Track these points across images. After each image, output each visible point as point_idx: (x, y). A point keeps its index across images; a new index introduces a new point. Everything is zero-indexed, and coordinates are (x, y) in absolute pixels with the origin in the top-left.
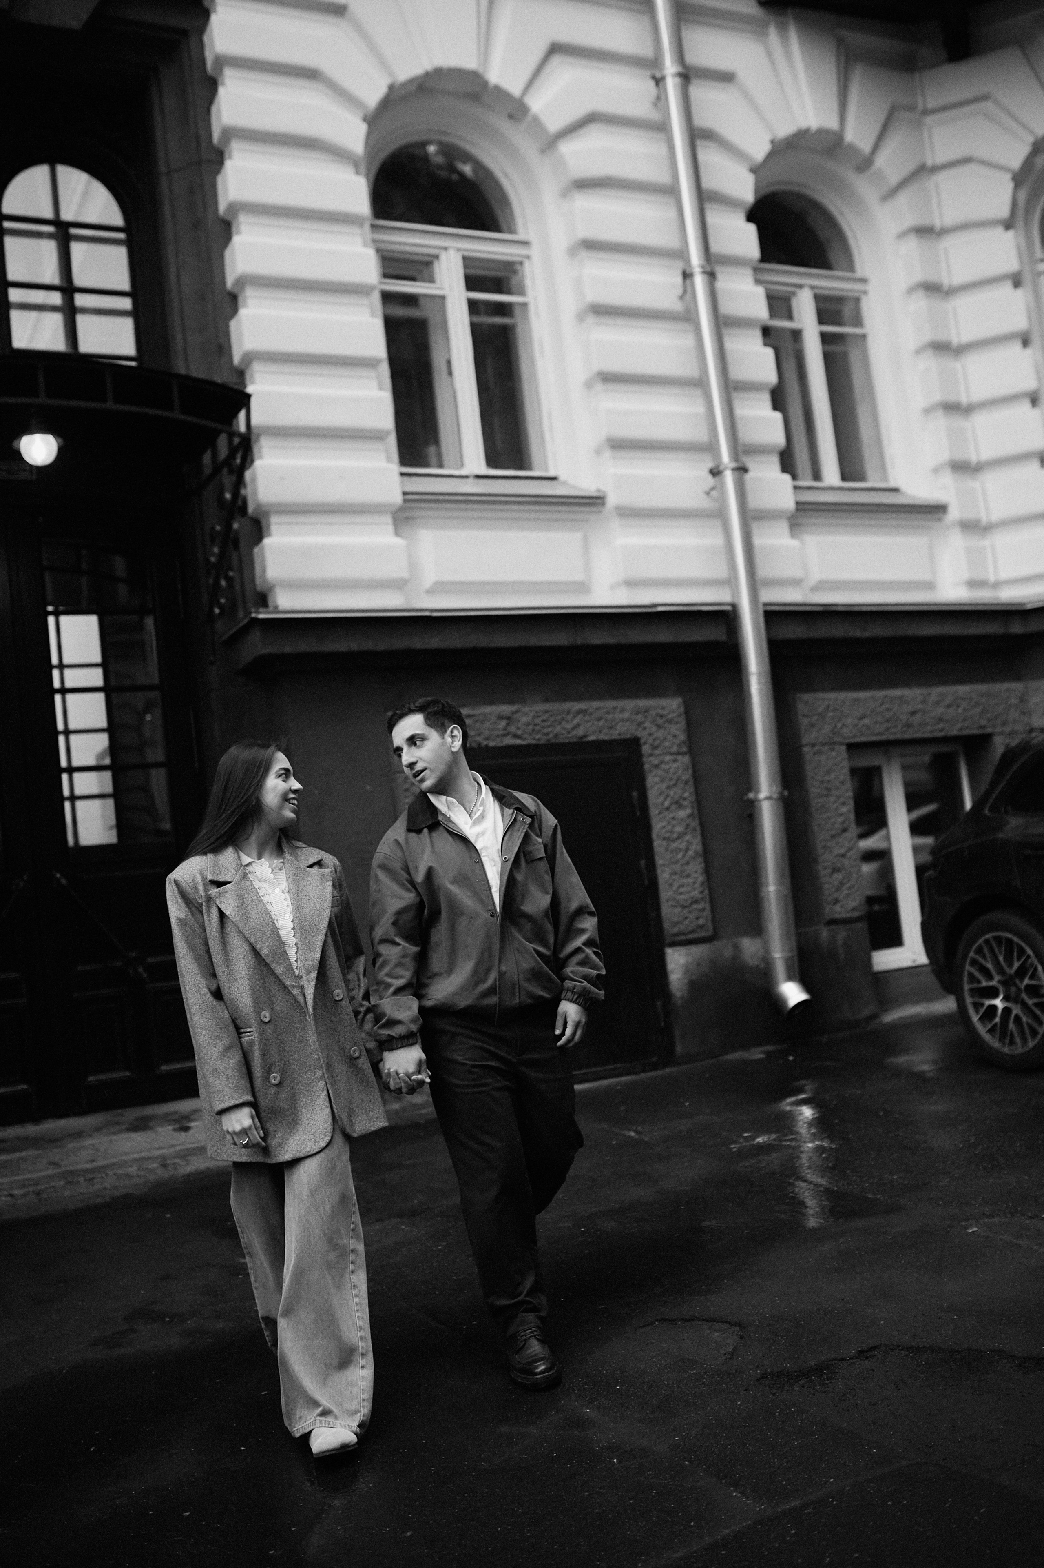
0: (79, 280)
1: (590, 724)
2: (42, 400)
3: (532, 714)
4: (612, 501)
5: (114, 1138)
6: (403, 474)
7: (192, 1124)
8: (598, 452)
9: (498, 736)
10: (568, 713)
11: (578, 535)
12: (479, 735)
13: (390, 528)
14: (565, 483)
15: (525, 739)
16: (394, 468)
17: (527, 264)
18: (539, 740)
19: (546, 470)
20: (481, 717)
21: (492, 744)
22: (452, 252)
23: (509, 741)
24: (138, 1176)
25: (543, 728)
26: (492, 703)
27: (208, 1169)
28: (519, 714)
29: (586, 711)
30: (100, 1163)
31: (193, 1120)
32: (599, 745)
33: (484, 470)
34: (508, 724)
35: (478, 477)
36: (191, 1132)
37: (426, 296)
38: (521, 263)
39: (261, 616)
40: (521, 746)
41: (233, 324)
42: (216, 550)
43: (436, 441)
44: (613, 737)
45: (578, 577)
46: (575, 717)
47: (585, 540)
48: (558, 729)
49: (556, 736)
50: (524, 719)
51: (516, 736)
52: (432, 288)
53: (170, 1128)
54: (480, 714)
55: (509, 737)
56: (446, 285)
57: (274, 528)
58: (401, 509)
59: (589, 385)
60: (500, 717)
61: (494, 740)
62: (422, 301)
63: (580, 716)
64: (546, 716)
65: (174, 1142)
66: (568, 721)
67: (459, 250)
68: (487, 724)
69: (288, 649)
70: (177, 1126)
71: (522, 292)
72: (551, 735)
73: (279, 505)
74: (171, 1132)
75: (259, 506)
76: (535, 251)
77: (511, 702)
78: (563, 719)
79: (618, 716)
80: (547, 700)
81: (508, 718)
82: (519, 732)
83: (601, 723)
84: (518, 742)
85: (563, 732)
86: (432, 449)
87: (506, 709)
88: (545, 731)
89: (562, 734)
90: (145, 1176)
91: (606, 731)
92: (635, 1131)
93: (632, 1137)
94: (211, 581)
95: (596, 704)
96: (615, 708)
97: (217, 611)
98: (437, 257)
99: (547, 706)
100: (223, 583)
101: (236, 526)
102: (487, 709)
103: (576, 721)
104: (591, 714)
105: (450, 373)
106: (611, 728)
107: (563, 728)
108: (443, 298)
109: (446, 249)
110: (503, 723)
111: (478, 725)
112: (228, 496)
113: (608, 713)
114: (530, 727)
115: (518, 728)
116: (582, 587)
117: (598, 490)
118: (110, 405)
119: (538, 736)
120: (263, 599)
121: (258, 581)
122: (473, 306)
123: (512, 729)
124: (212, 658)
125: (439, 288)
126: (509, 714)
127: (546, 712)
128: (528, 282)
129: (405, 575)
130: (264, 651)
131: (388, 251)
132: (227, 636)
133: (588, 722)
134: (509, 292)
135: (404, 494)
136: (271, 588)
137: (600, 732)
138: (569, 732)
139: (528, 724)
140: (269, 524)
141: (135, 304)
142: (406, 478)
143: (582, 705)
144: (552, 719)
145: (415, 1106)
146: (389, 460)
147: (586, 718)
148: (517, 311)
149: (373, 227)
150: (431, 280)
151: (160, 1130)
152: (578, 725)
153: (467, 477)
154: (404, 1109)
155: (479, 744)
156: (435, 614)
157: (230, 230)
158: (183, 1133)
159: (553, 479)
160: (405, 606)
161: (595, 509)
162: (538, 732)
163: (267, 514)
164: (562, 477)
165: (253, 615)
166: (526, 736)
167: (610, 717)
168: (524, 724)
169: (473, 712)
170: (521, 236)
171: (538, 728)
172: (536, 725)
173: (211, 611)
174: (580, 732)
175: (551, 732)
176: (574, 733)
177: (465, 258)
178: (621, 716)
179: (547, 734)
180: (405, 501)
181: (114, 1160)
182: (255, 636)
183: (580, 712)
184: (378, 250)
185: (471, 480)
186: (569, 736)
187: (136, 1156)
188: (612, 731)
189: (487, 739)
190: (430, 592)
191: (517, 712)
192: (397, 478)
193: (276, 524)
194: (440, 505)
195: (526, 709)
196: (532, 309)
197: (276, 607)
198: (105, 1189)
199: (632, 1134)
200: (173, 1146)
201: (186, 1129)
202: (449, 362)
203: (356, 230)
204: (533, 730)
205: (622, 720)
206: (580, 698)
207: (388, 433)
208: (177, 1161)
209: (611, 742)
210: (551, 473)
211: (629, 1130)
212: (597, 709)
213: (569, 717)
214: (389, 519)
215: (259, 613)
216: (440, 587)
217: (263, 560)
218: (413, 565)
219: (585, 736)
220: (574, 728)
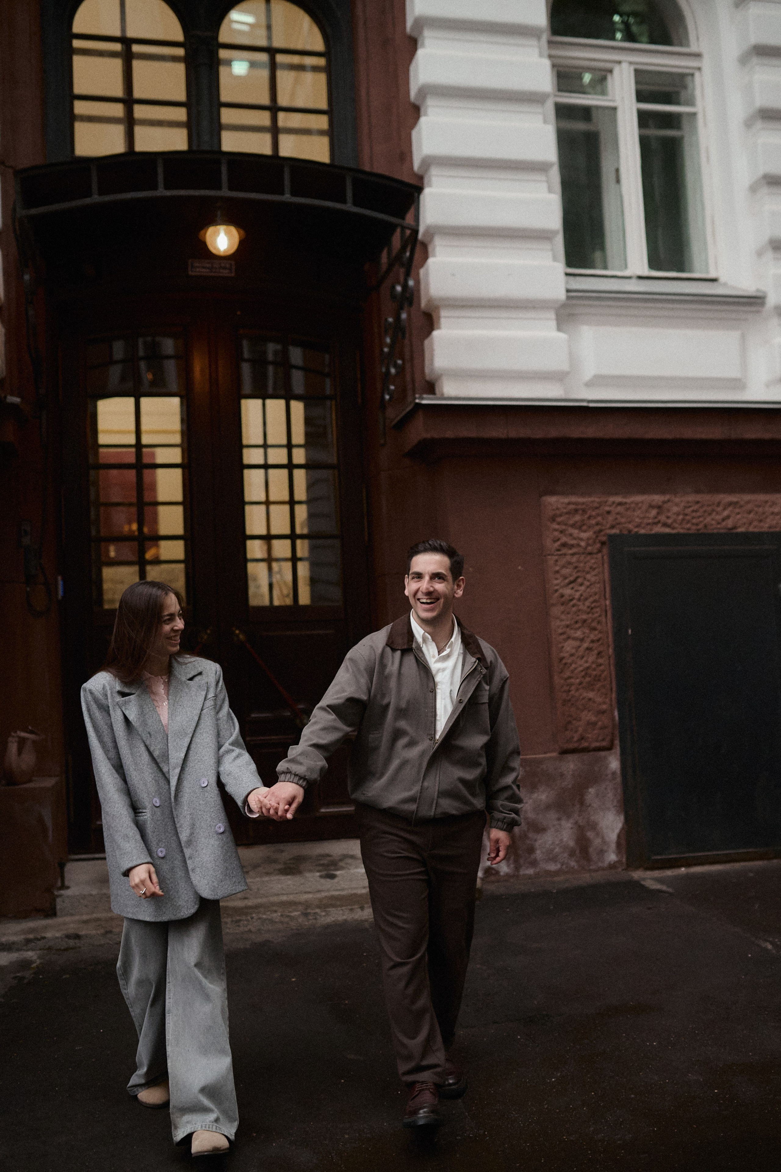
0: (283, 101)
1: (739, 516)
2: (225, 192)
3: (683, 504)
4: (772, 301)
5: (267, 879)
6: (567, 274)
7: (338, 873)
8: (760, 254)
9: (648, 524)
10: (719, 504)
11: (735, 335)
12: (630, 522)
13: (553, 324)
14: (725, 285)
15: (674, 528)
16: (560, 267)
17: (697, 74)
18: (689, 529)
19: (707, 272)
20: (633, 505)
21: (642, 531)
22: (625, 65)
23: (659, 529)
24: (282, 922)
25: (693, 518)
26: (643, 492)
27: (346, 921)
28: (670, 504)
29: (737, 503)
30: (249, 903)
31: (342, 868)
32: (747, 537)
33: (646, 271)
34: (658, 513)
35: (640, 278)
36: (336, 880)
37: (597, 107)
38: (692, 75)
39: (424, 402)
40: (670, 535)
41: (414, 133)
42: (388, 340)
43: (602, 247)
44: (763, 530)
45: (734, 373)
46: (724, 509)
47: (743, 337)
48: (708, 520)
49: (705, 526)
50: (675, 509)
51: (665, 525)
52: (604, 100)
53: (318, 874)
54: (632, 503)
55: (660, 525)
56: (618, 98)
57: (443, 321)
58: (564, 306)
59: (753, 189)
60: (651, 507)
61: (644, 528)
62: (594, 114)
63: (730, 509)
64: (696, 507)
65: (320, 887)
66: (717, 513)
67: (631, 63)
68: (638, 513)
69: (449, 434)
70: (324, 873)
71: (691, 102)
72: (701, 526)
73: (447, 299)
74: (318, 879)
75: (430, 301)
76: (706, 63)
77: (663, 492)
78: (713, 510)
79: (768, 509)
80: (698, 491)
81: (659, 507)
82: (669, 521)
83: (751, 516)
84: (667, 530)
85: (713, 522)
86: (598, 254)
87: (657, 498)
88: (694, 521)
89: (712, 525)
90: (288, 923)
91: (755, 523)
92: (771, 943)
93: (767, 950)
94: (384, 370)
95: (747, 497)
96: (766, 502)
97: (387, 397)
98: (611, 71)
99: (699, 497)
100: (393, 371)
101: (404, 316)
102: (638, 498)
103: (726, 513)
104: (741, 506)
105: (618, 181)
106: (761, 521)
107: (713, 519)
108: (615, 109)
109: (619, 62)
110: (654, 512)
111: (629, 513)
112: (399, 288)
113: (759, 506)
114: (681, 517)
115: (668, 517)
116: (738, 384)
117: (758, 290)
118: (287, 197)
119: (688, 526)
120: (431, 388)
121: (427, 371)
122: (644, 119)
123: (663, 518)
124: (382, 441)
125: (611, 101)
126: (660, 503)
127: (698, 502)
128: (698, 93)
129: (565, 367)
130: (428, 436)
131: (562, 66)
132: (396, 421)
133: (738, 513)
134: (678, 103)
135: (568, 291)
136: (439, 377)
137: (750, 524)
138: (719, 523)
139: (678, 514)
140: (439, 317)
141: (331, 122)
142: (572, 278)
143: (733, 498)
144: (702, 510)
145: (548, 873)
146: (555, 259)
147: (737, 510)
148: (685, 122)
149: (550, 43)
150: (604, 92)
151: (308, 875)
152: (728, 517)
153: (629, 278)
154: (537, 875)
155: (630, 531)
156: (592, 405)
157: (416, 46)
158: (328, 880)
159: (714, 280)
160: (564, 396)
161: (753, 309)
162: (688, 522)
163: (437, 308)
164: (722, 280)
165: (417, 401)
166: (676, 525)
167: (761, 509)
168: (674, 514)
169: (624, 500)
170: (693, 48)
171: (688, 518)
172: (686, 515)
173: (383, 397)
174: (730, 523)
175: (701, 522)
176: (724, 523)
177: (636, 71)
178: (771, 510)
179: (697, 524)
180: (568, 298)
181: (264, 900)
182: (420, 420)
183: (730, 504)
184: (554, 66)
185: (634, 281)
186: (719, 526)
187: (284, 898)
188: (762, 524)
189: (637, 526)
190: (589, 385)
191: (669, 501)
192: (562, 278)
193: (445, 317)
194: (603, 303)
195: (677, 500)
196: (700, 117)
197: (443, 394)
198: (250, 931)
199: (770, 947)
200: (319, 891)
201: (332, 877)
202: (617, 171)
203: (534, 42)
204: (683, 520)
205: (773, 513)
206: (731, 491)
207: (555, 233)
208: (318, 910)
209: (761, 534)
210: (712, 275)
211: (766, 940)
212: (748, 502)
213: (719, 509)
214: (552, 315)
215: (423, 399)
216: (598, 380)
217: (432, 350)
218: (573, 359)
219: (735, 528)
220: (724, 520)
